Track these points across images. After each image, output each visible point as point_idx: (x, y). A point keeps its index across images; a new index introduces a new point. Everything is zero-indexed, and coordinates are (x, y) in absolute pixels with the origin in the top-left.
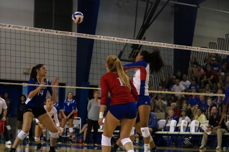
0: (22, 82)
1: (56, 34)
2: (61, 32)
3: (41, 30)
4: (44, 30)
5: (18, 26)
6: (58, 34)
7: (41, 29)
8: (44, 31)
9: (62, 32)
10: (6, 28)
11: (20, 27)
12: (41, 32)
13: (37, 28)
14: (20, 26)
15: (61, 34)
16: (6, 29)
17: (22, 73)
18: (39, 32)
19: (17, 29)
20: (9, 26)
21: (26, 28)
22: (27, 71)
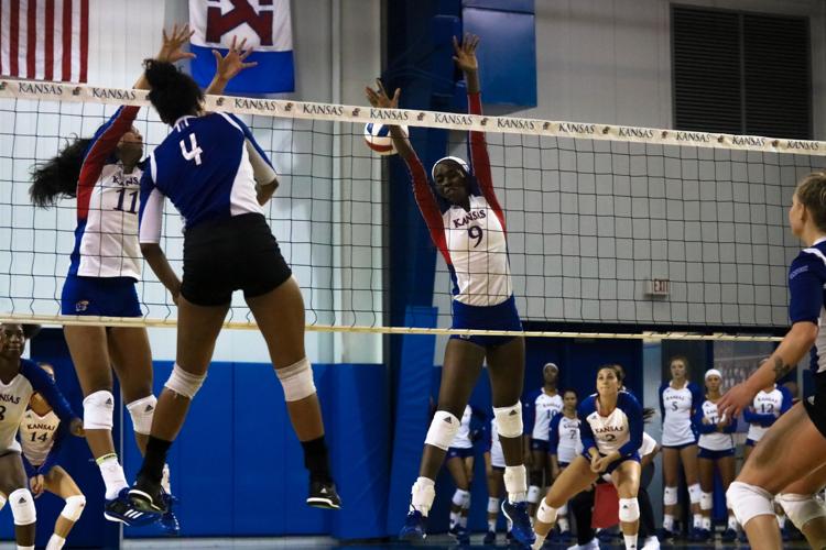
0: (639, 328)
1: (774, 150)
2: (789, 144)
3: (720, 140)
4: (728, 138)
5: (635, 128)
6: (781, 150)
7: (719, 135)
8: (730, 142)
9: (794, 141)
10: (595, 136)
11: (643, 132)
12: (719, 146)
13: (705, 134)
14: (643, 130)
15: (790, 151)
16: (593, 140)
17: (639, 296)
18: (710, 145)
19: (633, 139)
20: (606, 131)
21: (664, 134)
22: (658, 288)
